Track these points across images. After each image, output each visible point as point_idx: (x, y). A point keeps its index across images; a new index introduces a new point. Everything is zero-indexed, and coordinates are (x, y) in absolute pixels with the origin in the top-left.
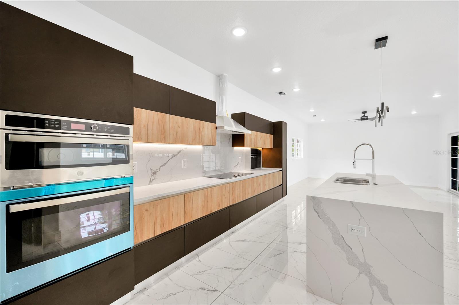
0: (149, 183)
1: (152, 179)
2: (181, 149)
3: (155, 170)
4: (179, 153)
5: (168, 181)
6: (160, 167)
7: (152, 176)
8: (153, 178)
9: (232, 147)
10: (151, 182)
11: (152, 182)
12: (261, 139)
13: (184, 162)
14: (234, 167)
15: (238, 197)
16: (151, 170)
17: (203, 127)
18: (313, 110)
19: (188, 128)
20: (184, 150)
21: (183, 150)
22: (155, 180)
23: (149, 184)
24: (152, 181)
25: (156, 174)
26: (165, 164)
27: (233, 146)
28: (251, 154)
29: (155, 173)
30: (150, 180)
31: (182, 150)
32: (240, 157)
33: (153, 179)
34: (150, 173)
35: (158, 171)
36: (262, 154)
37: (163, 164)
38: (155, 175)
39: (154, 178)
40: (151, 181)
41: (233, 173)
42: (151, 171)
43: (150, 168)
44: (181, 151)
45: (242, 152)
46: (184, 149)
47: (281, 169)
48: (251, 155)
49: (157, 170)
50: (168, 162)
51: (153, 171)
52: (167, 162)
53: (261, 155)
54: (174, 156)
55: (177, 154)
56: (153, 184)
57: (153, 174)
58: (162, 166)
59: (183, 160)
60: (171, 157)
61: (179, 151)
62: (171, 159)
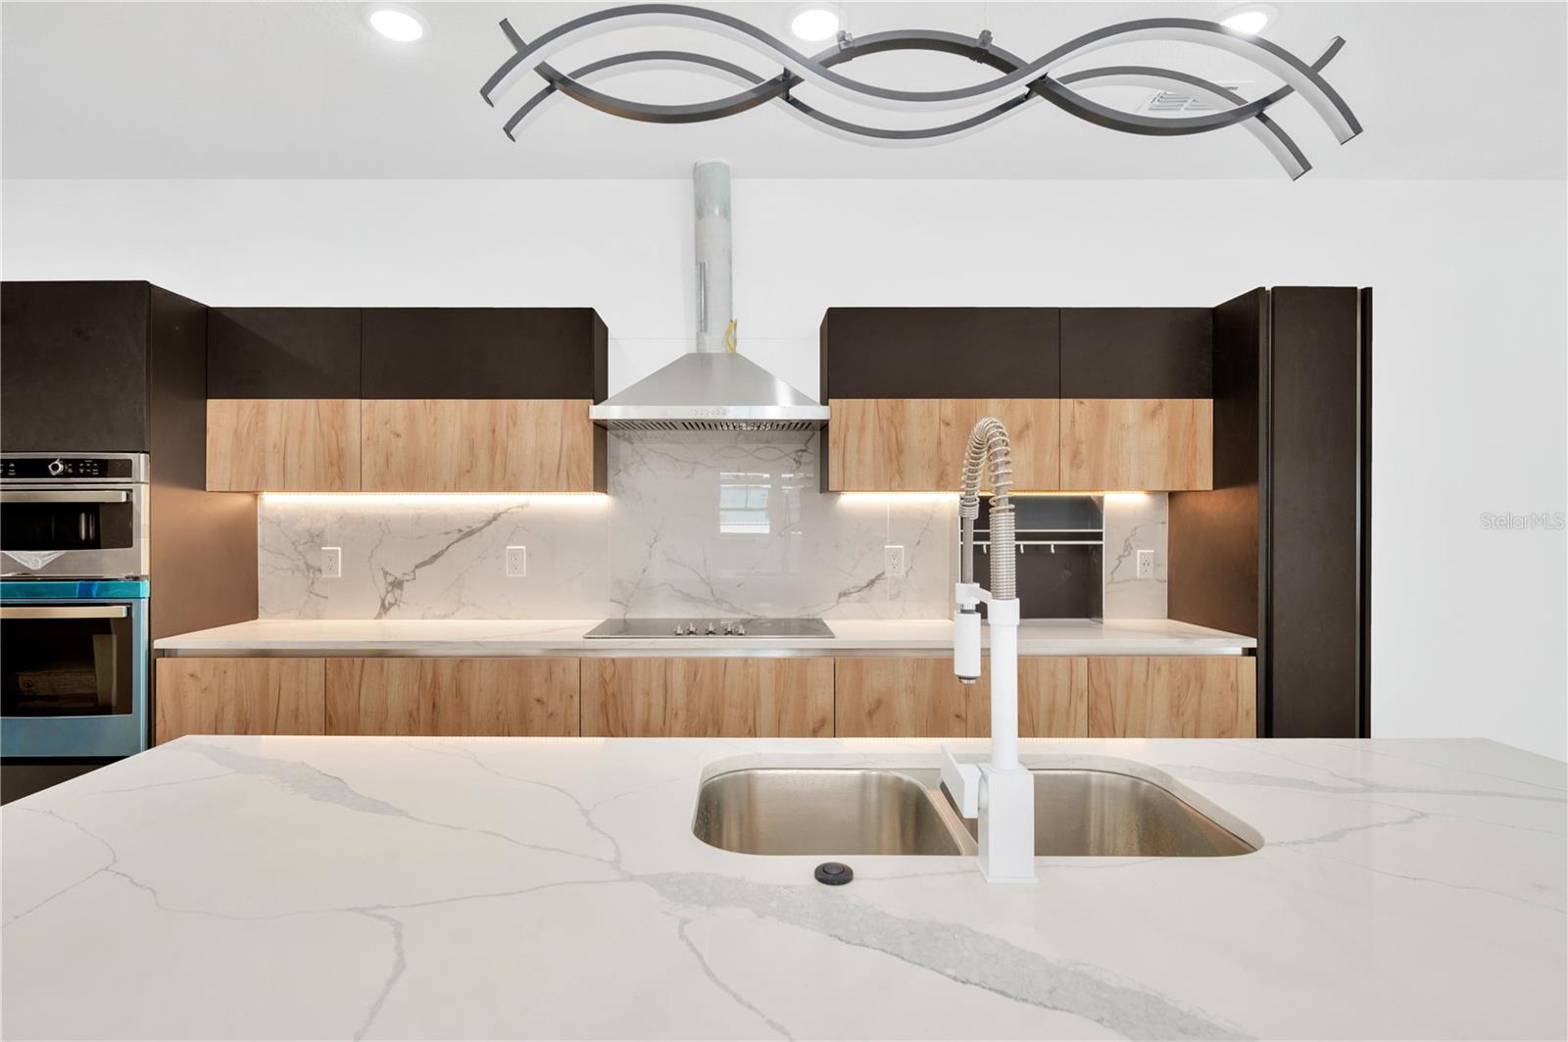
0: (377, 612)
1: (389, 603)
2: (501, 510)
3: (399, 576)
4: (489, 523)
5: (444, 617)
6: (417, 567)
7: (388, 592)
8: (390, 599)
9: (823, 491)
10: (386, 612)
11: (389, 613)
13: (515, 554)
16: (386, 574)
20: (516, 510)
21: (511, 513)
22: (399, 606)
23: (379, 617)
24: (389, 609)
25: (401, 588)
26: (436, 559)
29: (397, 584)
30: (383, 605)
31: (506, 512)
33: (393, 601)
34: (382, 584)
35: (408, 581)
36: (1104, 530)
37: (427, 558)
38: (397, 592)
39: (396, 601)
40: (385, 608)
42: (385, 579)
43: (382, 569)
44: (502, 516)
46: (518, 507)
49: (407, 578)
50: (447, 553)
51: (390, 579)
52: (441, 553)
54: (471, 533)
55: (483, 524)
56: (392, 618)
57: (390, 588)
58: (424, 564)
59: (508, 547)
60: (456, 536)
61: (491, 515)
62: (457, 541)
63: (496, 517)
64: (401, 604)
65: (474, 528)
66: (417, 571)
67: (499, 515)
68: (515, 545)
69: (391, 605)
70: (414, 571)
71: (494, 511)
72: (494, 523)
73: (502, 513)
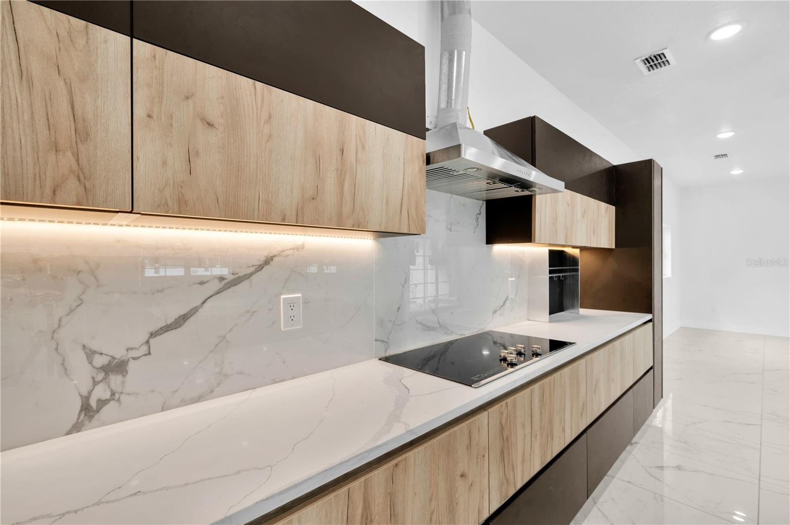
0: (72, 420)
1: (99, 402)
2: (274, 252)
3: (119, 353)
4: (260, 268)
6: (153, 335)
7: (95, 383)
8: (101, 392)
9: (487, 243)
10: (91, 417)
11: (97, 416)
12: (583, 216)
13: (291, 304)
14: (495, 312)
15: (523, 461)
16: (90, 354)
17: (363, 147)
18: (731, 134)
19: (270, 137)
20: (291, 252)
21: (286, 256)
22: (119, 402)
23: (76, 427)
24: (98, 411)
25: (124, 373)
26: (184, 322)
27: (491, 239)
28: (550, 267)
29: (116, 368)
30: (85, 408)
31: (279, 254)
32: (511, 277)
33: (106, 397)
34: (83, 372)
35: (136, 359)
36: (579, 267)
37: (169, 321)
38: (115, 380)
39: (113, 394)
40: (89, 412)
41: (490, 334)
42: (90, 363)
43: (84, 347)
44: (275, 259)
45: (517, 264)
47: (649, 317)
48: (551, 272)
50: (201, 311)
51: (99, 361)
52: (194, 312)
53: (577, 270)
54: (237, 281)
55: (252, 269)
56: (104, 424)
57: (101, 376)
58: (167, 328)
59: (283, 297)
60: (216, 286)
61: (263, 259)
62: (218, 293)
63: (268, 261)
64: (124, 398)
65: (240, 274)
66: (152, 341)
67: (272, 258)
68: (289, 293)
69: (102, 403)
70: (147, 342)
71: (266, 254)
72: (266, 268)
73: (274, 256)
